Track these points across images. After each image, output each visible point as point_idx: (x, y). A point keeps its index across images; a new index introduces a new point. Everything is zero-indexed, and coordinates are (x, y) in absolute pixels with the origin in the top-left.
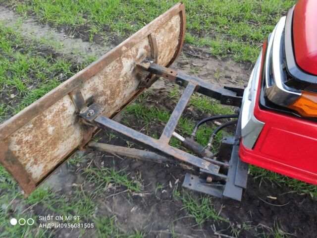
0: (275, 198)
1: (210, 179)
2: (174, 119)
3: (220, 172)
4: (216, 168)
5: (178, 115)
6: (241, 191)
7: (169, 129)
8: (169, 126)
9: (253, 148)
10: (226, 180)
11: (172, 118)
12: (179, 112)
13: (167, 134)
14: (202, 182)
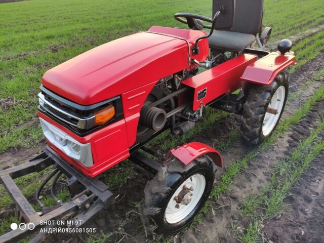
0: (119, 195)
1: (88, 205)
2: (23, 202)
3: (88, 196)
4: (84, 197)
5: (23, 198)
6: (108, 191)
7: (28, 210)
8: (26, 208)
9: (94, 164)
10: (96, 195)
11: (21, 203)
12: (21, 196)
13: (31, 213)
14: (84, 214)
